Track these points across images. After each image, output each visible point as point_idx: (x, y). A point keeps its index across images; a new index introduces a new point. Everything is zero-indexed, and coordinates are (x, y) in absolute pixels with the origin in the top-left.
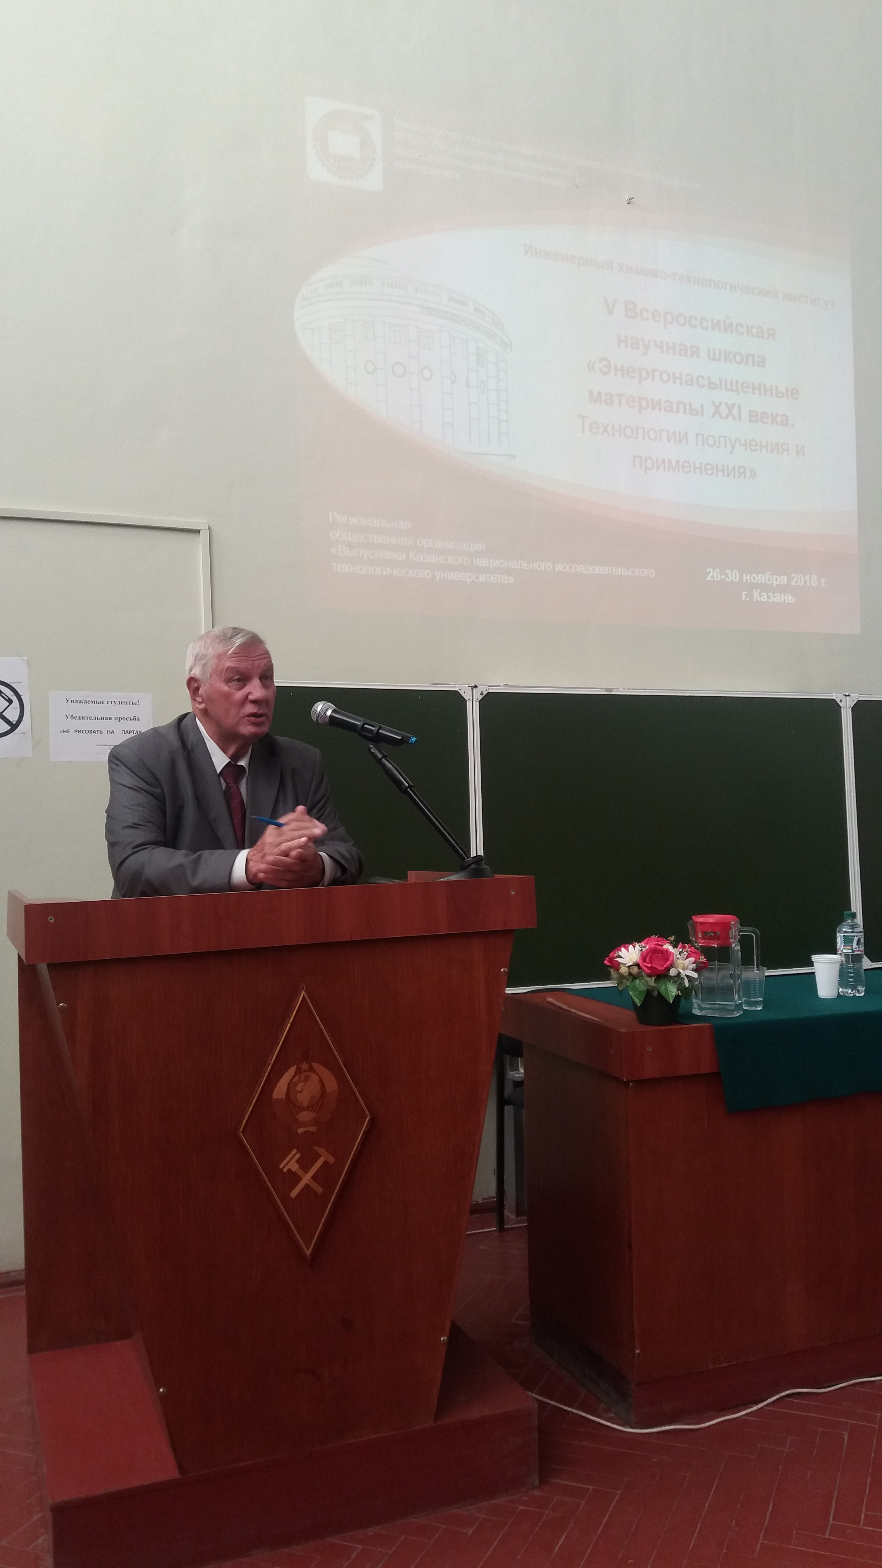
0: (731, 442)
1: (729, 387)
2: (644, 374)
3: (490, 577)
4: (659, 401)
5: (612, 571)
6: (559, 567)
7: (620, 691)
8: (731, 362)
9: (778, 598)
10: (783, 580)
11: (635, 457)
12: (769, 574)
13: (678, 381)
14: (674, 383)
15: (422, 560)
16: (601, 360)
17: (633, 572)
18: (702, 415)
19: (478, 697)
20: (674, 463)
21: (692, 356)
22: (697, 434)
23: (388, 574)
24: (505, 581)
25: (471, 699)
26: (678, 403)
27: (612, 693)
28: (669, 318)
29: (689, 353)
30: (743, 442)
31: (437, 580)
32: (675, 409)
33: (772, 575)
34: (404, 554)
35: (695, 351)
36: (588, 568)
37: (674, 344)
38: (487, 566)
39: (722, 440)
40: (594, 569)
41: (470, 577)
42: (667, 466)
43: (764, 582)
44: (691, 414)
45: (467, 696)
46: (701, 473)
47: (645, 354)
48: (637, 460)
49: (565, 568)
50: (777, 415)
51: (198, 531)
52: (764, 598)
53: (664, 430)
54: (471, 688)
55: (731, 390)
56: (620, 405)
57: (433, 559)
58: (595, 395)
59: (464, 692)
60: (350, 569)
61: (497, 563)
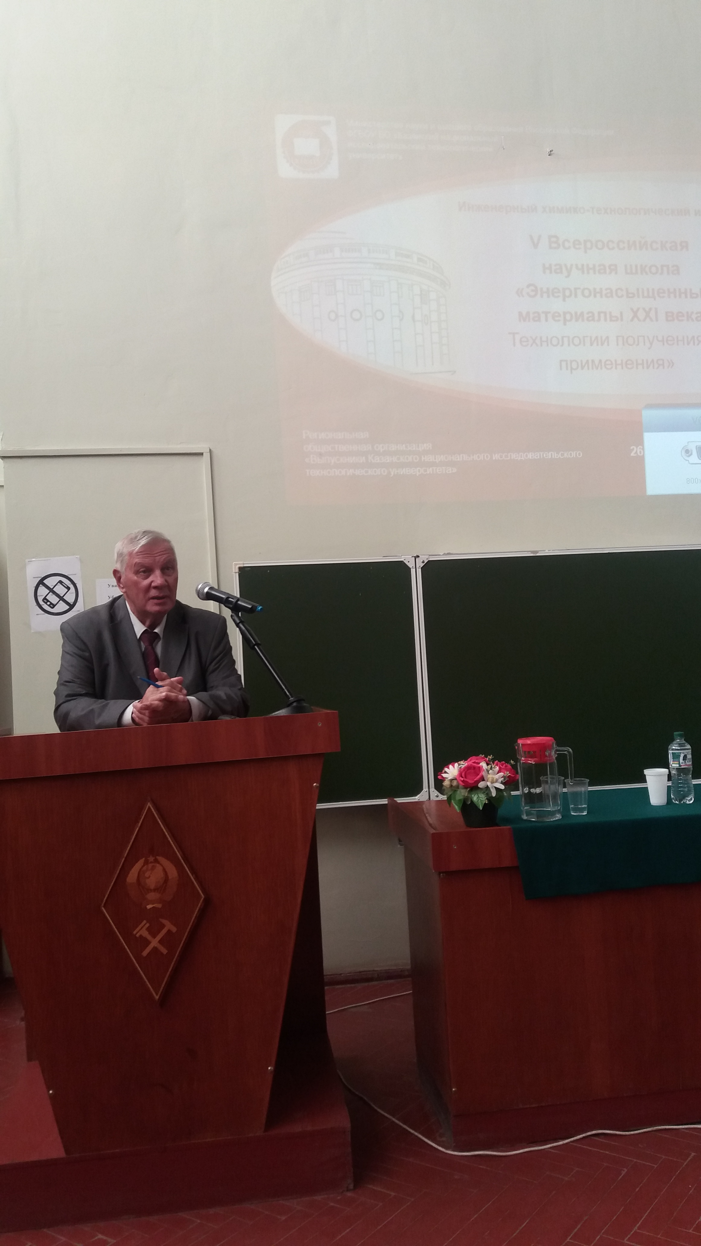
1: (646, 294)
2: (567, 293)
3: (436, 469)
4: (582, 313)
5: (543, 456)
6: (496, 457)
7: (545, 553)
8: (647, 273)
11: (561, 361)
13: (598, 295)
14: (595, 296)
15: (378, 461)
16: (528, 286)
17: (562, 455)
18: (622, 320)
19: (420, 564)
20: (597, 363)
21: (610, 273)
22: (617, 337)
23: (351, 474)
24: (449, 471)
25: (414, 567)
26: (599, 313)
27: (538, 555)
28: (589, 245)
29: (608, 271)
30: (660, 338)
31: (392, 476)
32: (596, 318)
34: (364, 458)
35: (613, 269)
36: (521, 455)
37: (594, 266)
38: (434, 460)
40: (527, 456)
41: (419, 471)
42: (590, 366)
44: (611, 320)
45: (411, 565)
46: (622, 368)
47: (568, 276)
48: (564, 364)
49: (501, 457)
50: (692, 313)
51: (202, 454)
53: (587, 337)
54: (414, 558)
55: (648, 297)
56: (547, 320)
57: (388, 459)
58: (524, 315)
59: (408, 562)
60: (320, 473)
61: (441, 458)
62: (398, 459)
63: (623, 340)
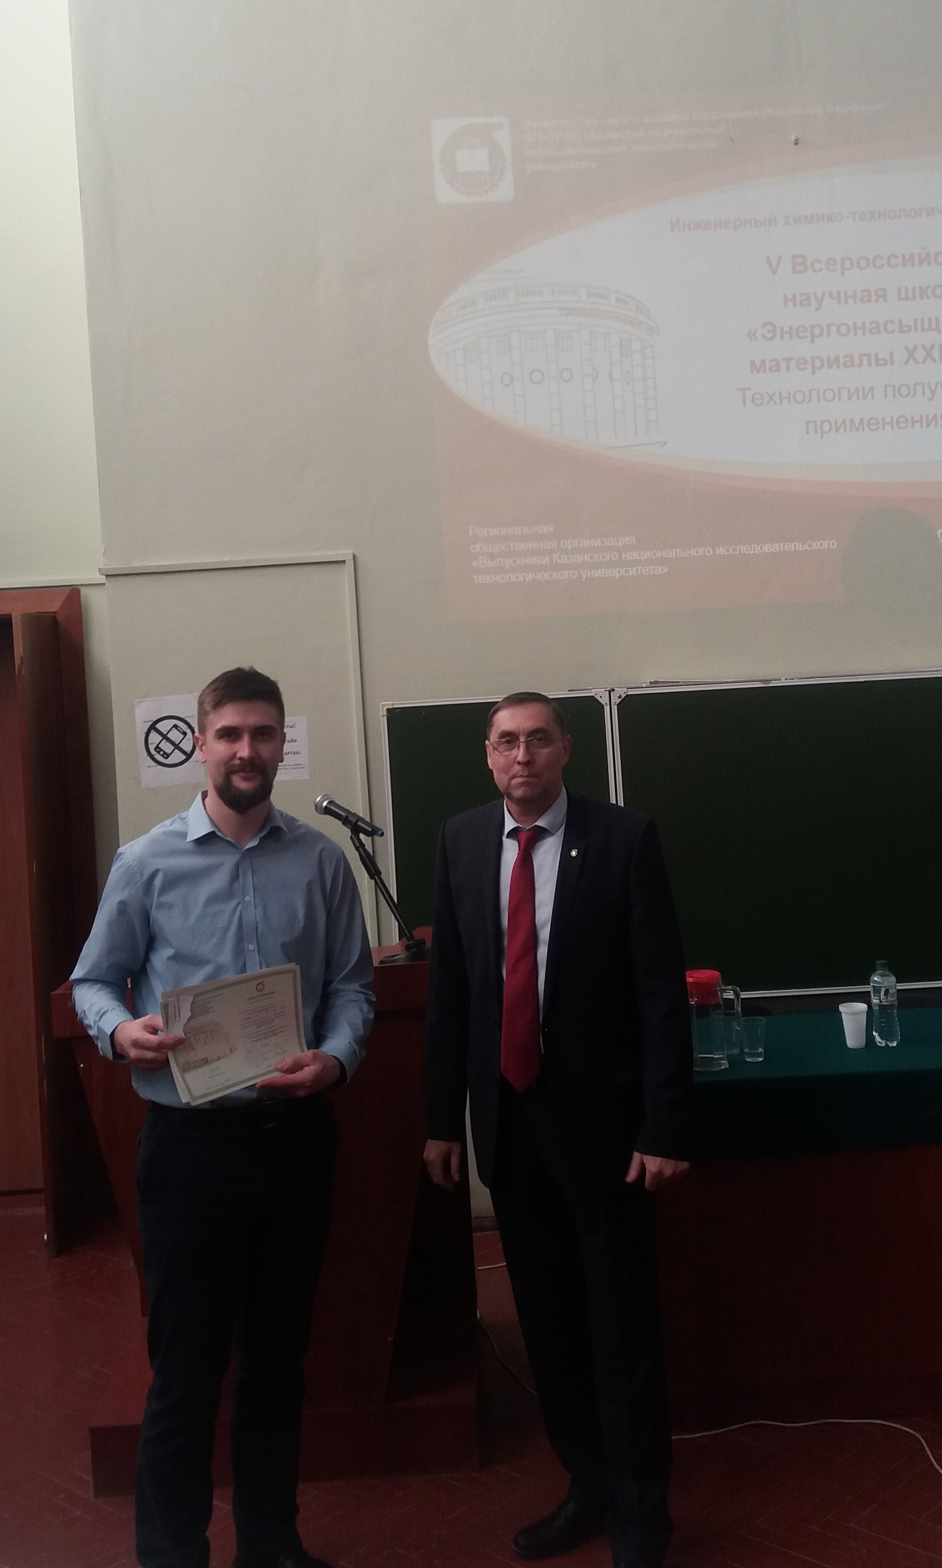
0: (930, 387)
1: (926, 326)
3: (641, 569)
4: (837, 358)
5: (784, 547)
6: (720, 551)
7: (781, 683)
8: (928, 298)
11: (808, 423)
13: (859, 332)
14: (855, 334)
15: (566, 562)
16: (764, 325)
17: (810, 546)
18: (892, 364)
19: (616, 700)
20: (857, 422)
21: (877, 301)
22: (886, 387)
23: (532, 579)
24: (658, 572)
25: (608, 703)
27: (771, 685)
28: (847, 264)
29: (874, 298)
31: (583, 580)
32: (857, 362)
34: (547, 558)
35: (882, 294)
36: (754, 547)
37: (855, 292)
38: (638, 558)
40: (761, 548)
41: (619, 572)
42: (848, 427)
44: (877, 364)
45: (604, 700)
46: (892, 428)
47: (818, 309)
48: (812, 426)
49: (727, 550)
51: (343, 562)
53: (844, 388)
54: (608, 692)
55: (930, 329)
56: (788, 369)
57: (579, 559)
58: (758, 363)
59: (601, 697)
60: (491, 579)
61: (648, 555)
62: (591, 557)
63: (894, 390)
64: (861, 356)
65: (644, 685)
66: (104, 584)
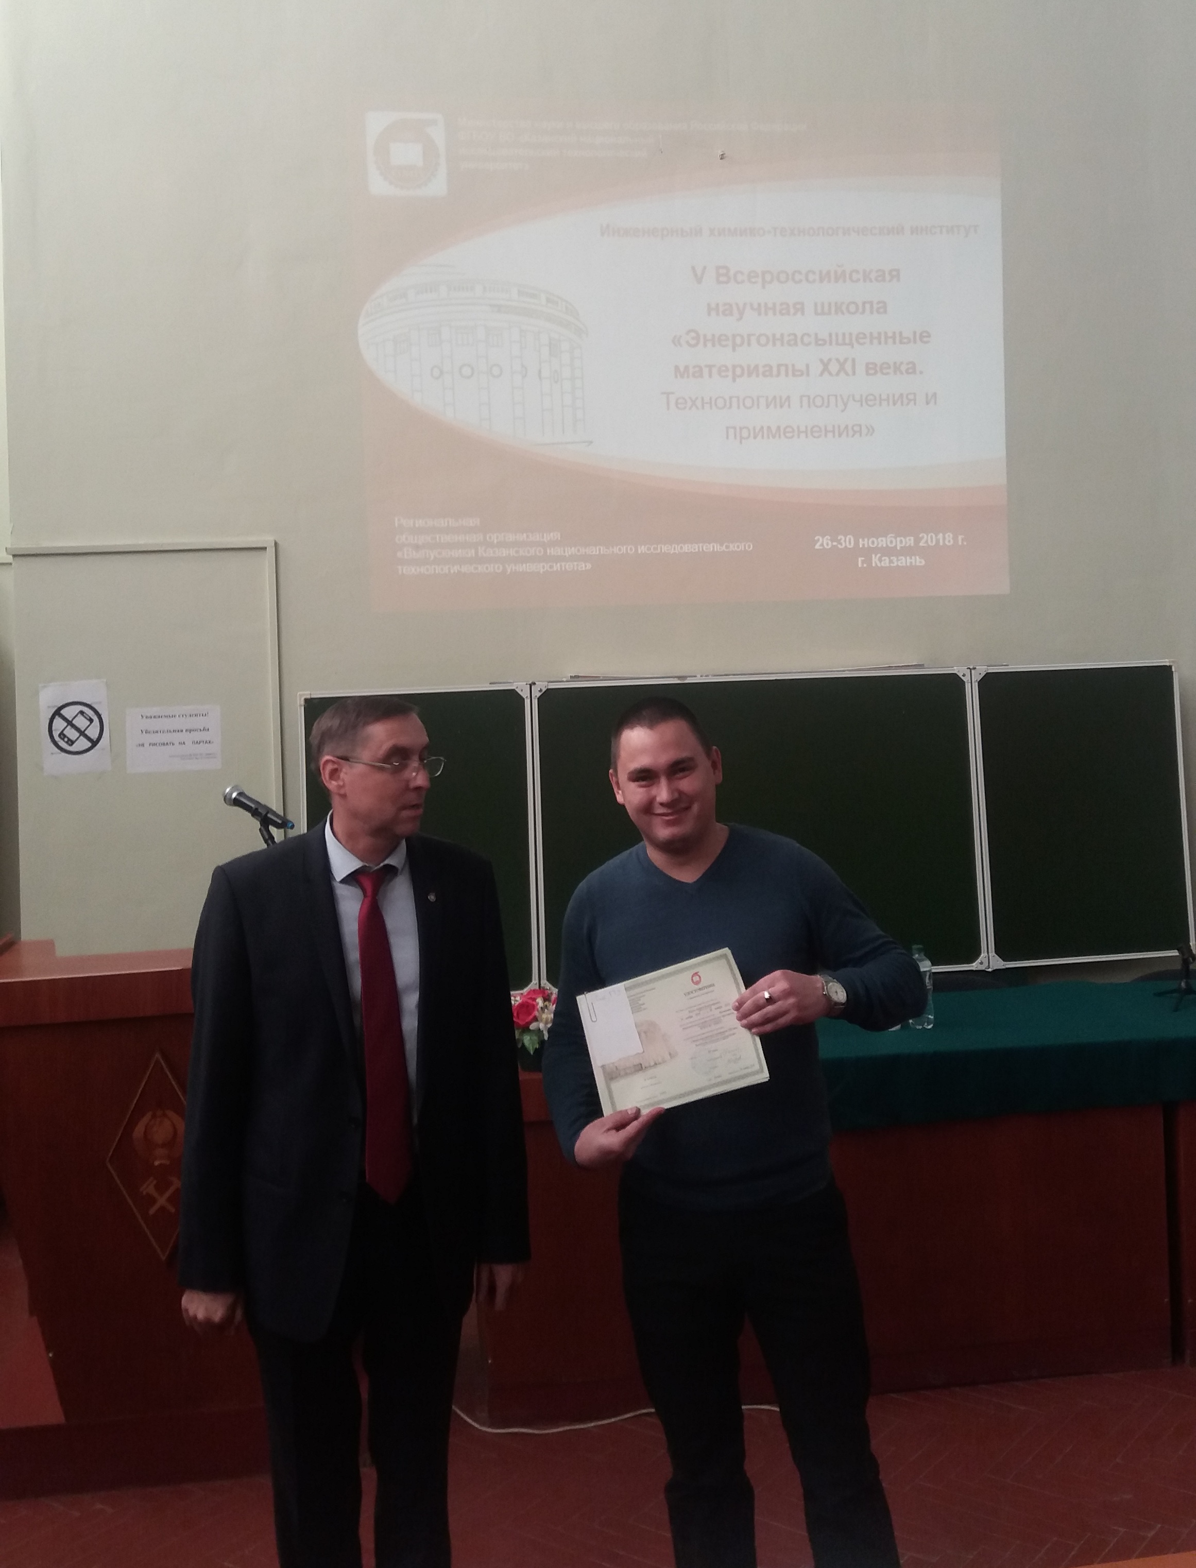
0: (842, 399)
1: (841, 341)
2: (738, 340)
3: (565, 565)
4: (756, 367)
5: (703, 548)
6: (642, 549)
7: (699, 679)
8: (843, 313)
9: (904, 561)
10: (910, 541)
11: (727, 428)
12: (891, 537)
13: (778, 343)
14: (774, 344)
15: (492, 555)
16: (688, 332)
17: (727, 547)
18: (808, 375)
19: (536, 694)
20: (774, 429)
21: (795, 314)
22: (802, 396)
23: (456, 572)
24: (582, 568)
25: (529, 697)
27: (686, 682)
28: (768, 277)
29: (792, 311)
30: (857, 397)
31: (508, 573)
32: (775, 372)
33: (896, 538)
34: (473, 551)
35: (800, 308)
36: (674, 548)
37: (774, 304)
38: (562, 554)
39: (832, 399)
40: (681, 548)
41: (544, 567)
42: (765, 434)
43: (884, 546)
44: (794, 375)
45: (525, 694)
46: (807, 437)
47: (740, 318)
48: (731, 431)
49: (649, 549)
50: (902, 363)
51: (265, 549)
52: (886, 562)
53: (763, 397)
54: (529, 686)
55: (844, 343)
56: (710, 376)
57: (504, 552)
58: (682, 369)
59: (522, 690)
60: (416, 570)
61: (573, 550)
62: (517, 552)
63: (809, 402)
64: (779, 366)
65: (564, 679)
66: (11, 564)
